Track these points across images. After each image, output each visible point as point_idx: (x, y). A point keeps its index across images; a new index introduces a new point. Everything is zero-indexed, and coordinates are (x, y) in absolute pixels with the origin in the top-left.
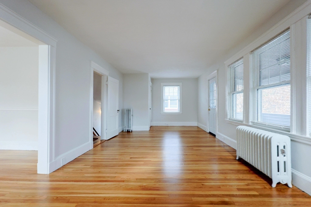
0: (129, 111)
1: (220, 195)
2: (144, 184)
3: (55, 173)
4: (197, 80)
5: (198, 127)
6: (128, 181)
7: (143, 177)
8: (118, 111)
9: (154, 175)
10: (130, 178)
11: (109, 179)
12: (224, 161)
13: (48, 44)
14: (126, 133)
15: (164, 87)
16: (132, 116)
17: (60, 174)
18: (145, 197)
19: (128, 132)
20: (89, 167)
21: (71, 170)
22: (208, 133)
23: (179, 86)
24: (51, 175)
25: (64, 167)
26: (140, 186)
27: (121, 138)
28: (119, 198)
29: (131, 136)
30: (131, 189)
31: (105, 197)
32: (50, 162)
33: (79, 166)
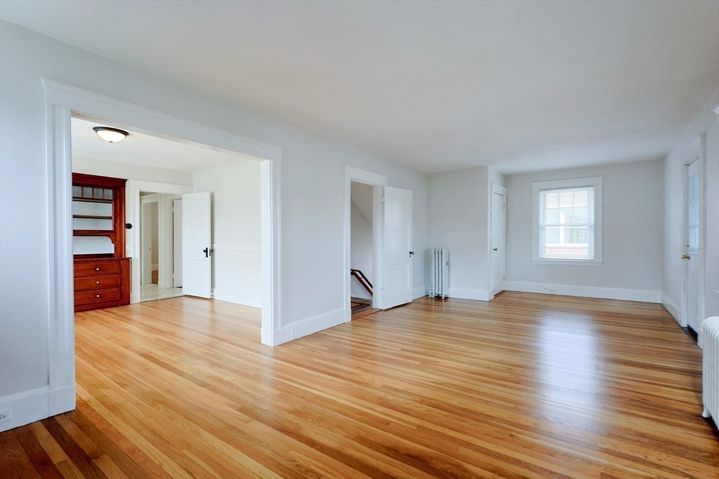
0: (439, 253)
1: (536, 466)
2: (390, 397)
3: (280, 347)
4: (659, 163)
5: (663, 307)
6: (367, 385)
7: (398, 387)
8: (410, 253)
9: (421, 388)
10: (373, 382)
11: (342, 374)
12: (646, 408)
13: (270, 159)
14: (434, 301)
15: (542, 193)
16: (448, 264)
17: (285, 350)
18: (375, 416)
19: (438, 298)
20: (326, 349)
21: (300, 347)
22: (682, 328)
23: (592, 190)
24: (275, 349)
25: (295, 341)
26: (380, 399)
27: (422, 312)
28: (336, 403)
29: (444, 308)
30: (363, 398)
31: (320, 396)
32: (274, 330)
33: (315, 345)
